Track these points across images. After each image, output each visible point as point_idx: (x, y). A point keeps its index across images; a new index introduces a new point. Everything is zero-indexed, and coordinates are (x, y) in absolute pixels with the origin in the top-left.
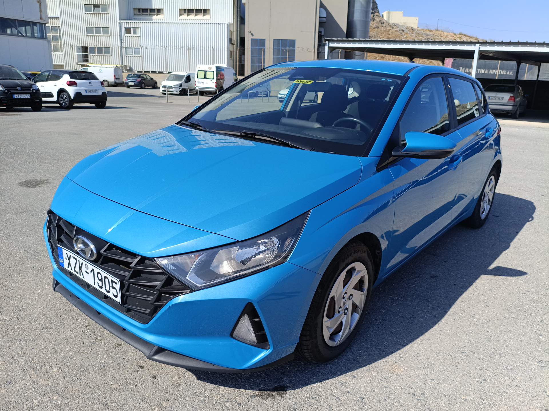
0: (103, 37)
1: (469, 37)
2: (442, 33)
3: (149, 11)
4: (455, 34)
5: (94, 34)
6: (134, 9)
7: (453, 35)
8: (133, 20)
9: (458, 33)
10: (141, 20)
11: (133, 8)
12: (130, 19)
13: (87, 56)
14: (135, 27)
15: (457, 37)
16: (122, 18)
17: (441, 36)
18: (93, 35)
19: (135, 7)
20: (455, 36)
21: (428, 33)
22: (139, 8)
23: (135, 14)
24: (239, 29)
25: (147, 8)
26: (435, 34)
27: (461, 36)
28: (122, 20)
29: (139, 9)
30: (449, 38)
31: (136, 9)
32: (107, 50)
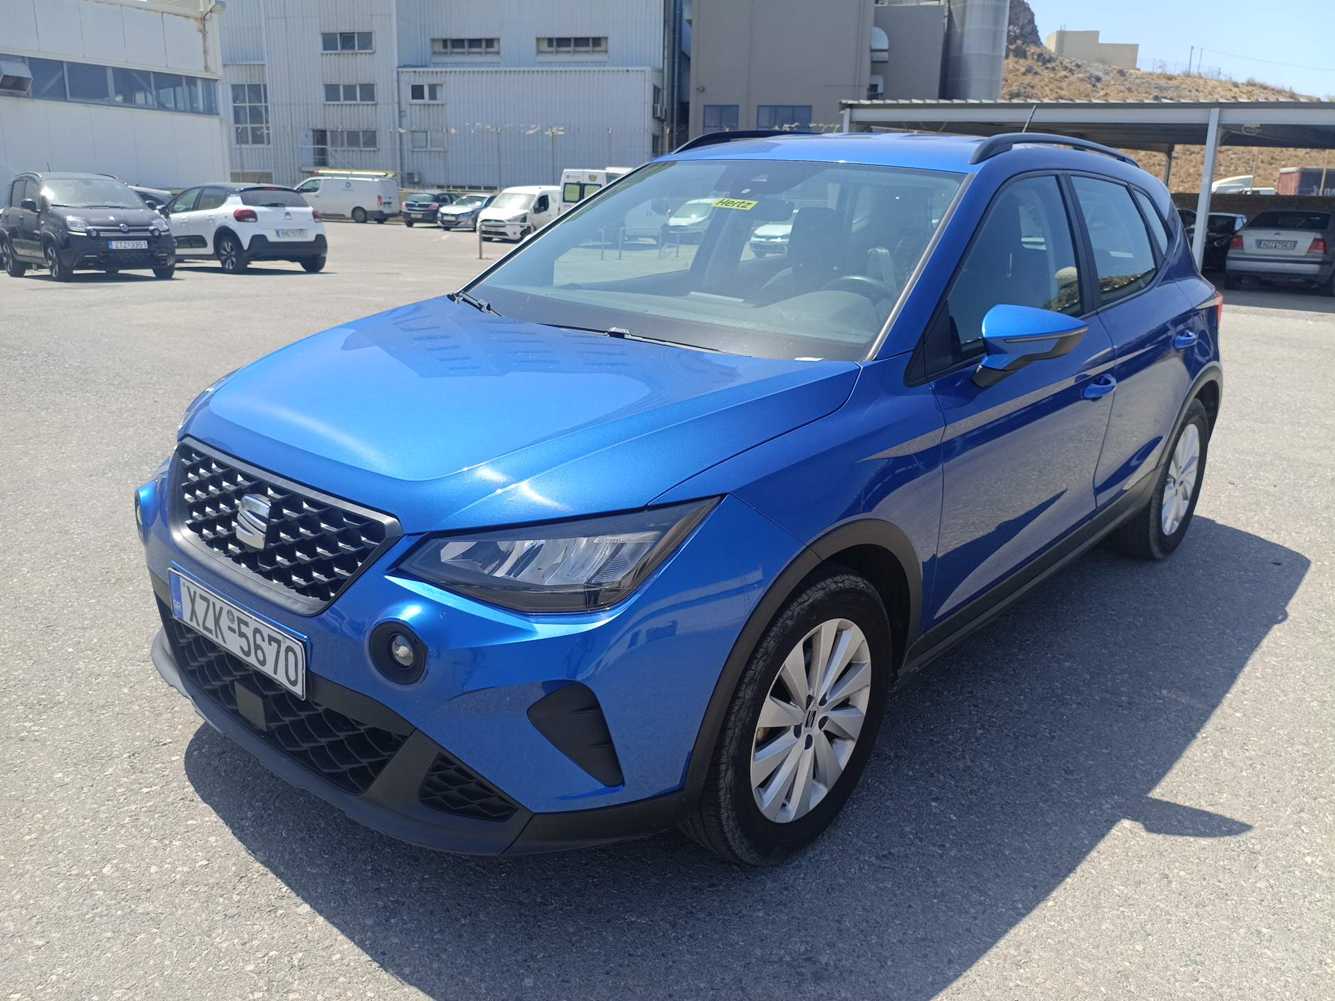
0: (361, 107)
1: (1273, 89)
2: (1201, 82)
3: (466, 44)
4: (1236, 85)
5: (339, 100)
6: (433, 40)
7: (1231, 87)
8: (430, 67)
9: (1244, 81)
10: (447, 67)
11: (432, 37)
12: (424, 64)
13: (323, 152)
14: (434, 82)
15: (1241, 92)
16: (407, 63)
17: (1197, 91)
18: (338, 103)
19: (436, 37)
20: (1235, 89)
21: (1163, 82)
22: (445, 37)
23: (434, 53)
24: (676, 84)
25: (462, 37)
26: (1183, 86)
27: (1250, 88)
28: (405, 66)
29: (445, 42)
30: (1218, 93)
31: (438, 40)
32: (371, 138)
